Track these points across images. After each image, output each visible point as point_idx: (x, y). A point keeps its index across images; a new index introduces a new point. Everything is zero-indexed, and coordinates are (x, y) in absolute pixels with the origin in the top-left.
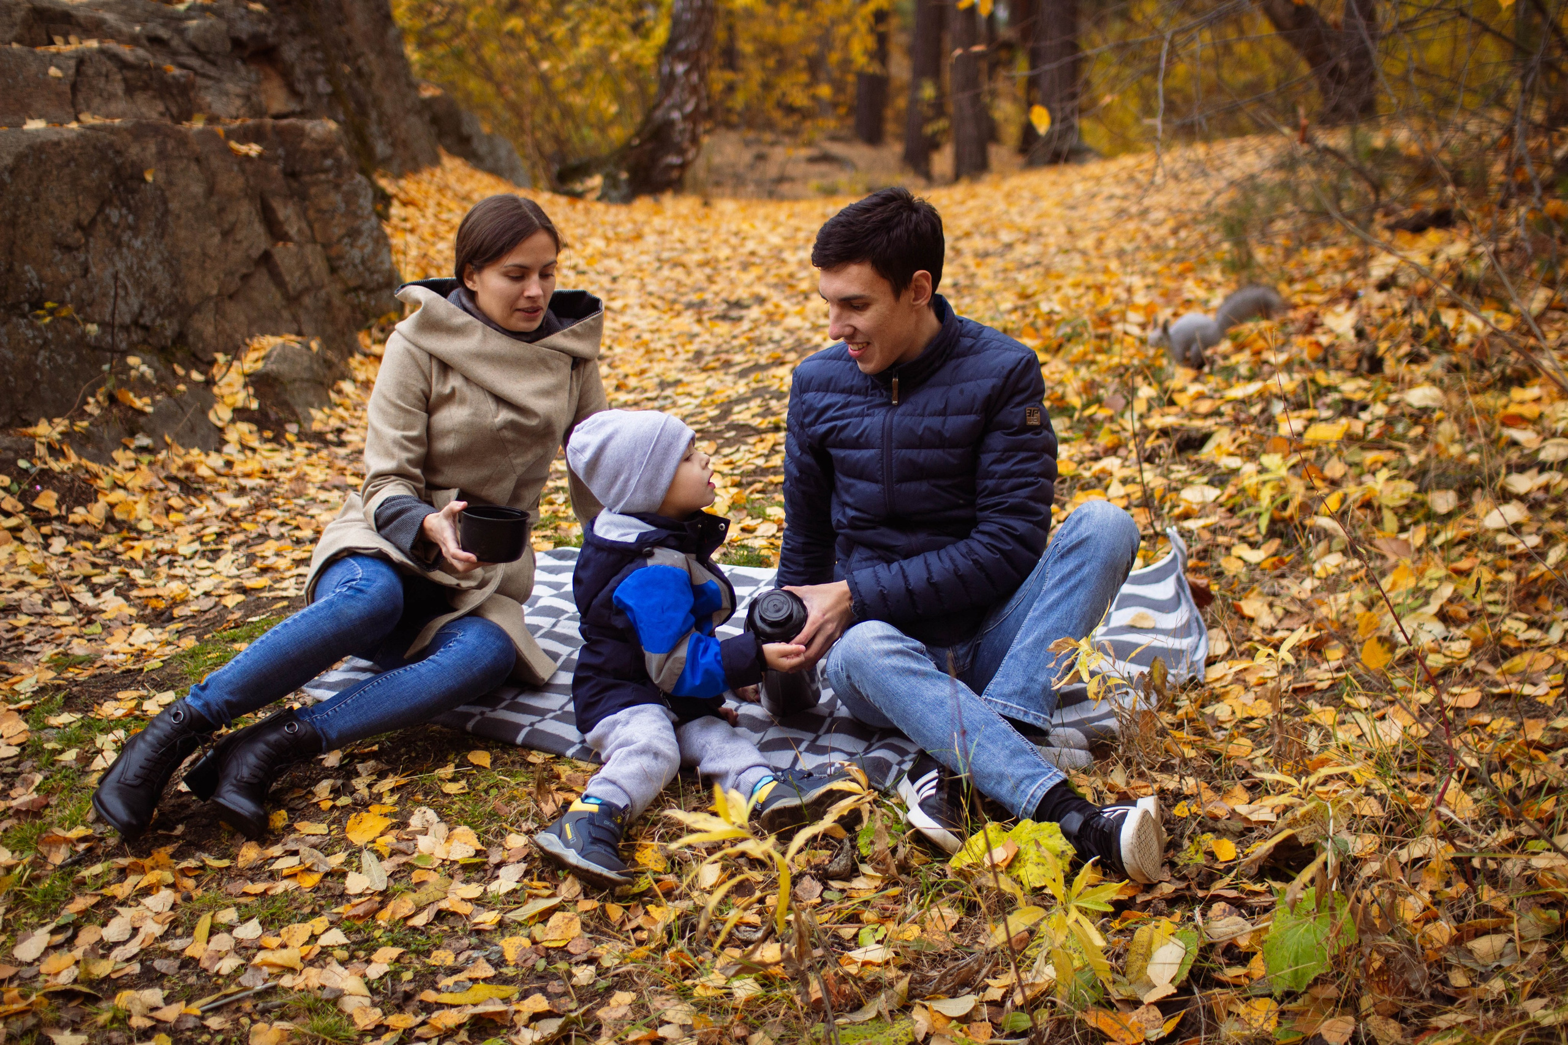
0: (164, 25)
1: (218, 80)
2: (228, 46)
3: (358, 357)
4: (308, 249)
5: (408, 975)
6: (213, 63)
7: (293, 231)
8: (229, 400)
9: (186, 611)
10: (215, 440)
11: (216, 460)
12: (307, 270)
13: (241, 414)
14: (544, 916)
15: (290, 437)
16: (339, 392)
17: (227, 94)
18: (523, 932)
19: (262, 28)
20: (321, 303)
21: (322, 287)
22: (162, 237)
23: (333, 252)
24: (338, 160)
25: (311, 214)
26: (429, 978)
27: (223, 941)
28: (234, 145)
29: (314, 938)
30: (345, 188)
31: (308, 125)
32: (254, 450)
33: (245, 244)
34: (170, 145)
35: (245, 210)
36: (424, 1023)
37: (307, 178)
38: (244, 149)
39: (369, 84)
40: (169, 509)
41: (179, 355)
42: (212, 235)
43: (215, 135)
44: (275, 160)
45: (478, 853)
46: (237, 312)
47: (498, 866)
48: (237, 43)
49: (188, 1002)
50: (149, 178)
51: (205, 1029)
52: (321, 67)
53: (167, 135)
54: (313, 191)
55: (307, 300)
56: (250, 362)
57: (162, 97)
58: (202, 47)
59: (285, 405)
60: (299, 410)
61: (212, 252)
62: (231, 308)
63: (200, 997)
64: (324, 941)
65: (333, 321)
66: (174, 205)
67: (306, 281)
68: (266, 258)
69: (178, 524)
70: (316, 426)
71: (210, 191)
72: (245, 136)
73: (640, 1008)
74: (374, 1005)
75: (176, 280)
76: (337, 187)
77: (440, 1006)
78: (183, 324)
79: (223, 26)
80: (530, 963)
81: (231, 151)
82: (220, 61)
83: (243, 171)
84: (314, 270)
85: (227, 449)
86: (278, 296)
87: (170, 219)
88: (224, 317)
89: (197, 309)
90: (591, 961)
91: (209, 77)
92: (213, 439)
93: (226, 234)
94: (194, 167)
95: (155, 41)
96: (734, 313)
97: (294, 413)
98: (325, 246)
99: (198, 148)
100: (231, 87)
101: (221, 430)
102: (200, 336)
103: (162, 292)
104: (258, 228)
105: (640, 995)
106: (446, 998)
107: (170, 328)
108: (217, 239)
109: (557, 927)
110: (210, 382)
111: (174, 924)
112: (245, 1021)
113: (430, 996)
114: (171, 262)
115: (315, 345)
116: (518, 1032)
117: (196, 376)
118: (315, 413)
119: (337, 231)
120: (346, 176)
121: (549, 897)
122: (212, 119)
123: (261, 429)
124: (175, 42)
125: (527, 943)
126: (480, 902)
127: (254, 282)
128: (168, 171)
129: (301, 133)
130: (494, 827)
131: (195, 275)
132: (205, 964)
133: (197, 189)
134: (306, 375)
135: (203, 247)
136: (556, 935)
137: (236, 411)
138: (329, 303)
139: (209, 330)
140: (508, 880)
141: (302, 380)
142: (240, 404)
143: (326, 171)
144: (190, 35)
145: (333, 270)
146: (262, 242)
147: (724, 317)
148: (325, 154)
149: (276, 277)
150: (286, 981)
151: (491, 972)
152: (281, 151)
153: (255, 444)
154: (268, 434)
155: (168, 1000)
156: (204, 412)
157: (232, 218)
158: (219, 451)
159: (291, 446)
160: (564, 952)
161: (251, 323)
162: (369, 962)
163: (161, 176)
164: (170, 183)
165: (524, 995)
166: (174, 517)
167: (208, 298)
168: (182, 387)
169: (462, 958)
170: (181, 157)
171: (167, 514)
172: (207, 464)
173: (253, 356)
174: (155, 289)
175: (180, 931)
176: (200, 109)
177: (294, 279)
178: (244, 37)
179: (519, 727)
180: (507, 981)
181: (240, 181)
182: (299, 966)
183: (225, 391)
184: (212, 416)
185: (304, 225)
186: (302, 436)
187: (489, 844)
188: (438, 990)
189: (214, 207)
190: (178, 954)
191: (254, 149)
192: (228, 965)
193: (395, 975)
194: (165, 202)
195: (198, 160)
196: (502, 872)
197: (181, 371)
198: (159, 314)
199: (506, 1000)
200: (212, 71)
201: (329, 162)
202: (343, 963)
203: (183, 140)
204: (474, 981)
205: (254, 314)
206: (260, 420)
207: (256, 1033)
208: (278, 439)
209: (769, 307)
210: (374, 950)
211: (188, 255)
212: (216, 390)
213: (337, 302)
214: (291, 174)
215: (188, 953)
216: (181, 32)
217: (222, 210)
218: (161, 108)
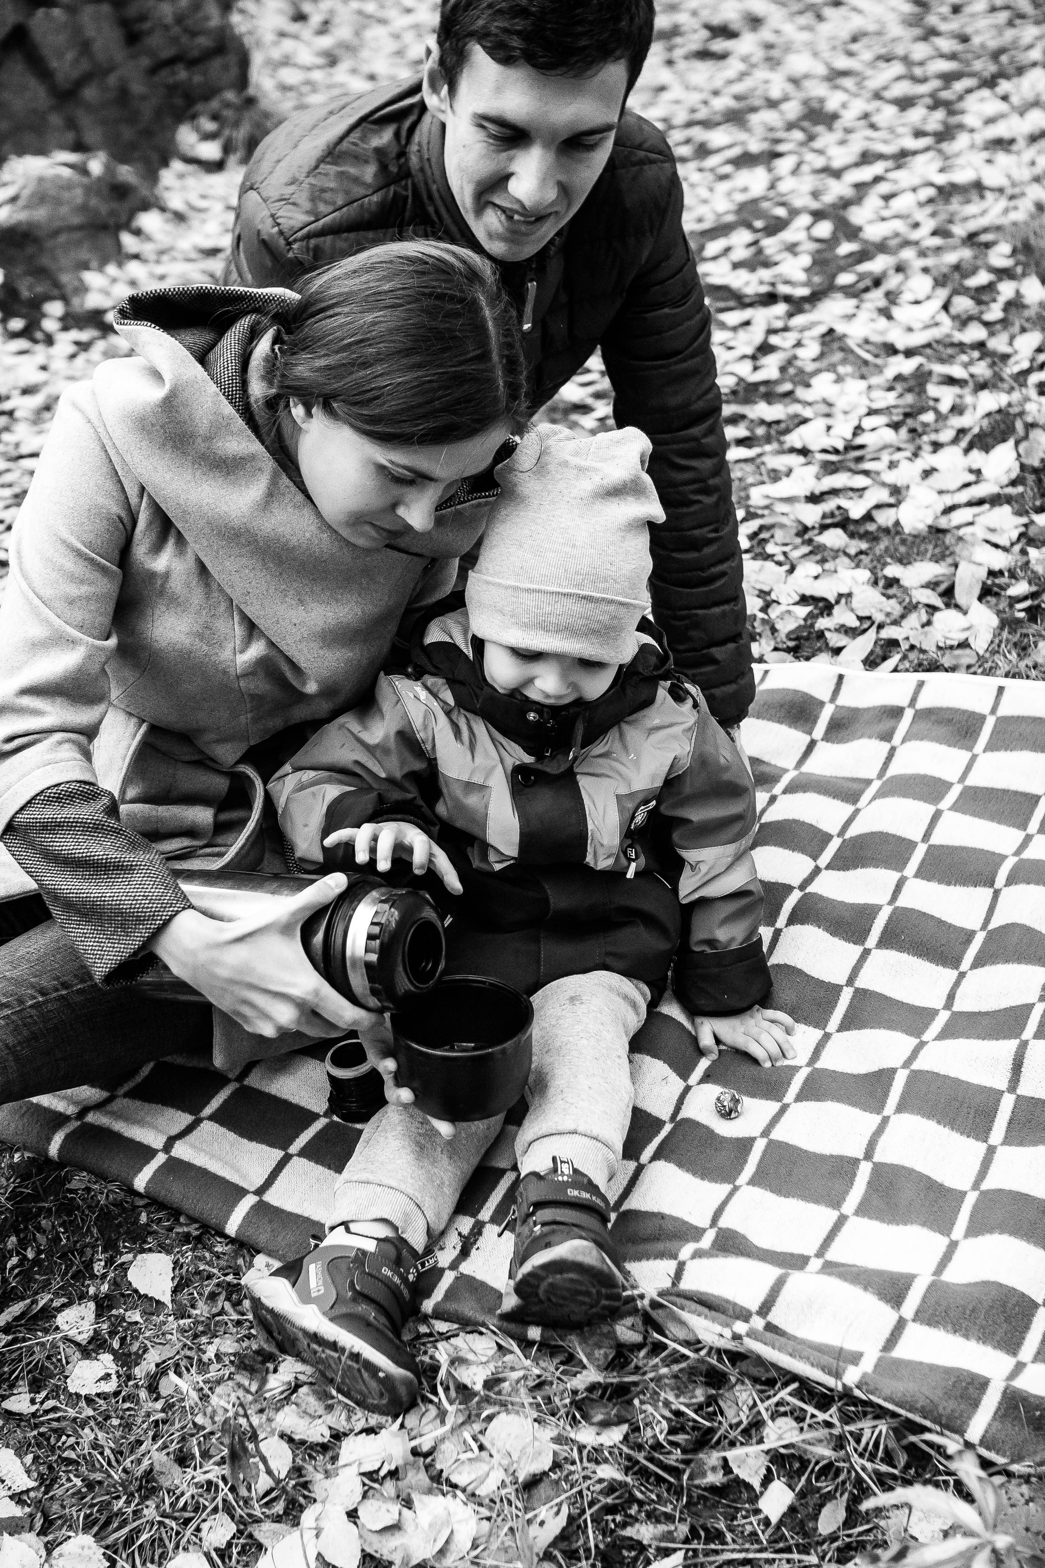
3: (177, 165)
4: (89, 12)
12: (85, 47)
15: (50, 325)
16: (138, 233)
20: (112, 94)
21: (111, 69)
23: (131, 12)
55: (90, 93)
59: (41, 273)
60: (65, 278)
65: (132, 119)
67: (85, 66)
68: (18, 36)
70: (92, 301)
84: (97, 46)
86: (42, 94)
96: (719, 45)
97: (57, 284)
115: (97, 165)
118: (91, 278)
134: (76, 220)
138: (125, 92)
141: (71, 229)
145: (132, 39)
146: (14, 14)
147: (704, 55)
149: (36, 62)
154: (16, 324)
159: (49, 340)
177: (65, 65)
186: (69, 321)
208: (31, 331)
209: (765, 34)
213: (137, 88)
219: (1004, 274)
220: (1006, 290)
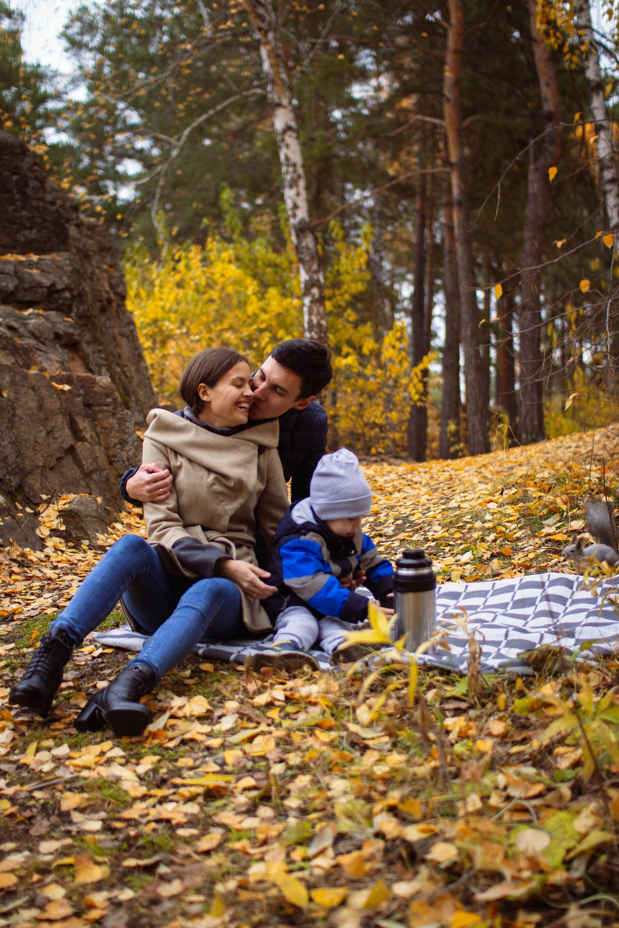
0: (16, 321)
1: (46, 352)
2: (52, 336)
3: (124, 513)
4: (97, 447)
5: (164, 770)
6: (43, 343)
7: (88, 436)
8: (48, 525)
9: (22, 616)
10: (41, 544)
11: (40, 555)
12: (96, 459)
13: (55, 532)
14: (250, 740)
15: (84, 547)
16: (114, 528)
17: (51, 360)
18: (238, 747)
19: (71, 330)
20: (104, 479)
21: (104, 470)
22: (12, 428)
23: (111, 453)
24: (115, 399)
25: (99, 429)
26: (178, 772)
27: (44, 755)
28: (54, 384)
29: (103, 753)
30: (118, 416)
31: (98, 378)
32: (63, 552)
33: (59, 440)
34: (18, 378)
35: (60, 421)
36: (174, 793)
37: (97, 408)
38: (60, 387)
39: (130, 382)
40: (12, 573)
41: (19, 497)
42: (41, 431)
43: (45, 377)
44: (79, 395)
45: (208, 711)
46: (54, 478)
47: (220, 717)
48: (57, 336)
49: (22, 785)
50: (5, 395)
51: (33, 798)
52: (103, 362)
53: (16, 373)
54: (100, 416)
55: (95, 476)
56: (61, 504)
57: (13, 355)
58: (37, 334)
59: (81, 529)
60: (90, 532)
61: (40, 440)
62: (50, 475)
63: (29, 783)
64: (109, 754)
65: (110, 490)
66: (19, 412)
67: (95, 465)
68: (71, 450)
69: (16, 580)
70: (100, 543)
71: (41, 407)
72: (61, 380)
73: (315, 782)
74: (141, 785)
75: (19, 454)
76: (114, 415)
77: (184, 785)
78: (22, 480)
79: (50, 325)
80: (242, 764)
81: (53, 387)
82: (47, 343)
83: (60, 399)
84: (99, 460)
85: (46, 550)
86: (78, 473)
87: (16, 419)
88: (46, 478)
89: (30, 472)
90: (281, 761)
91: (41, 350)
92: (38, 544)
93: (49, 433)
94: (31, 392)
95: (10, 328)
97: (87, 534)
98: (107, 449)
99: (34, 382)
100: (52, 356)
101: (43, 540)
102: (32, 488)
103: (11, 460)
104: (68, 432)
105: (315, 776)
106: (187, 781)
107: (15, 481)
108: (43, 434)
109: (259, 744)
110: (37, 514)
111: (13, 749)
112: (58, 794)
113: (178, 781)
114: (15, 443)
115: (99, 500)
116: (235, 797)
117: (28, 510)
118: (99, 535)
119: (114, 441)
120: (119, 409)
121: (255, 728)
122: (43, 370)
123: (67, 541)
124: (21, 330)
125: (240, 753)
126: (209, 735)
127: (64, 462)
128: (16, 393)
129: (94, 382)
130: (217, 698)
131: (30, 453)
132: (33, 766)
133: (33, 404)
134: (94, 514)
135: (35, 438)
136: (259, 749)
137: (51, 530)
138: (108, 480)
139: (37, 485)
140: (227, 723)
141: (92, 516)
142: (54, 527)
143: (107, 405)
144: (30, 327)
145: (111, 463)
146: (70, 441)
148: (108, 396)
149: (77, 461)
150: (85, 773)
151: (217, 768)
152: (82, 391)
153: (64, 549)
154: (71, 544)
155: (9, 785)
156: (33, 529)
157: (53, 424)
158: (41, 551)
159: (85, 551)
160: (264, 758)
161: (62, 486)
162: (137, 764)
163: (12, 395)
164: (17, 399)
165: (238, 780)
166: (14, 577)
167: (37, 467)
168: (20, 515)
169: (198, 763)
170: (23, 386)
171: (10, 576)
172: (34, 556)
173: (62, 502)
174: (6, 458)
175: (17, 751)
176: (35, 364)
177: (88, 464)
178: (61, 332)
179: (231, 654)
180: (227, 773)
181: (58, 403)
182: (93, 766)
183: (46, 519)
184: (38, 532)
185: (94, 435)
186: (91, 547)
187: (215, 707)
188: (183, 778)
189: (42, 416)
190: (16, 762)
191: (67, 388)
192: (47, 768)
193: (155, 771)
194: (14, 409)
195: (33, 389)
196: (223, 720)
197: (20, 507)
198: (8, 473)
199: (228, 782)
200: (43, 348)
201: (109, 400)
202: (122, 765)
203: (26, 377)
204: (207, 773)
205: (64, 481)
206: (66, 536)
207: (66, 798)
208: (77, 547)
210: (142, 758)
211: (26, 441)
212: (40, 519)
213: (113, 480)
214: (88, 405)
215: (22, 761)
216: (25, 325)
217: (46, 419)
218: (13, 360)
219: (467, 522)
220: (468, 526)
